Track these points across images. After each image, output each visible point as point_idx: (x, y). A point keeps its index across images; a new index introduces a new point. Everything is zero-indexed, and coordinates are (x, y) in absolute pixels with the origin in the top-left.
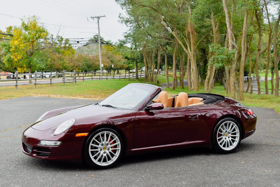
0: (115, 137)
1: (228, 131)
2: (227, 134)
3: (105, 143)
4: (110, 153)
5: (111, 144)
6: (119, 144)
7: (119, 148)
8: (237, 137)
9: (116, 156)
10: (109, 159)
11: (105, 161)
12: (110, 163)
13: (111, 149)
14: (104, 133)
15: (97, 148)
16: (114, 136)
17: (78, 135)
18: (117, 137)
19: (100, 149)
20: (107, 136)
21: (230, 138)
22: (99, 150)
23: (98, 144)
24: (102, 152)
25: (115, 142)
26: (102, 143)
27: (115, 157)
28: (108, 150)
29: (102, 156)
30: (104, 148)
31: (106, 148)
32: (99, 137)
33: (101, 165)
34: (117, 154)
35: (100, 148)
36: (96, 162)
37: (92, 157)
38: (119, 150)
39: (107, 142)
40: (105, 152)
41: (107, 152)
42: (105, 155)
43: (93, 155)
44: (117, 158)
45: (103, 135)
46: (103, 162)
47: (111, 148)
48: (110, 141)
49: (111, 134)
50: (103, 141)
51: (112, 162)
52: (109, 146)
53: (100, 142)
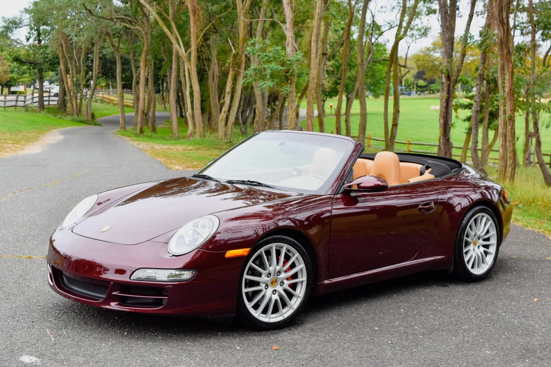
0: (294, 255)
1: (478, 235)
2: (476, 241)
3: (275, 269)
4: (285, 291)
5: (286, 271)
6: (301, 270)
7: (303, 278)
8: (491, 245)
9: (298, 297)
10: (284, 305)
11: (276, 310)
12: (286, 313)
13: (287, 283)
14: (271, 248)
15: (258, 284)
16: (292, 253)
17: (230, 253)
18: (297, 255)
19: (264, 285)
20: (278, 253)
21: (482, 249)
22: (262, 286)
23: (260, 275)
24: (269, 292)
25: (293, 266)
26: (269, 271)
27: (296, 298)
28: (282, 284)
29: (270, 299)
30: (272, 282)
31: (276, 280)
32: (260, 257)
33: (269, 320)
34: (300, 292)
35: (264, 283)
36: (257, 314)
37: (249, 306)
38: (302, 282)
39: (278, 268)
40: (275, 290)
41: (280, 289)
42: (276, 297)
43: (250, 300)
44: (299, 300)
45: (268, 253)
46: (273, 313)
47: (287, 279)
48: (285, 263)
49: (285, 247)
50: (270, 266)
51: (291, 312)
52: (283, 275)
53: (264, 268)
